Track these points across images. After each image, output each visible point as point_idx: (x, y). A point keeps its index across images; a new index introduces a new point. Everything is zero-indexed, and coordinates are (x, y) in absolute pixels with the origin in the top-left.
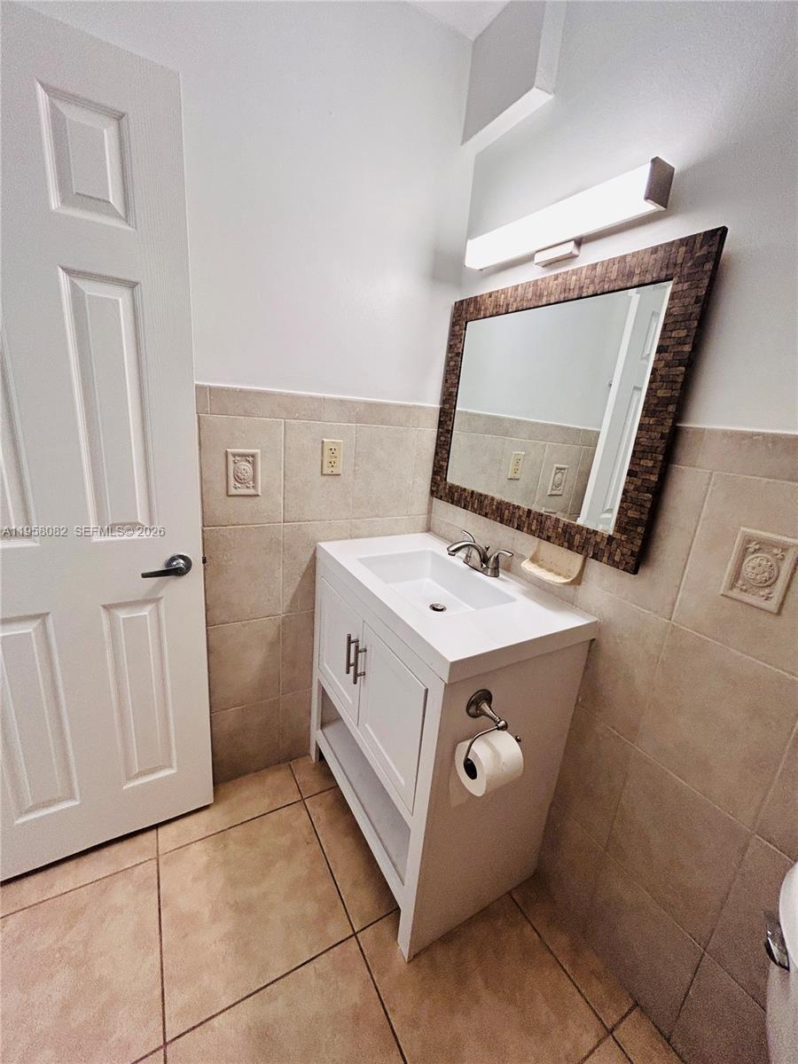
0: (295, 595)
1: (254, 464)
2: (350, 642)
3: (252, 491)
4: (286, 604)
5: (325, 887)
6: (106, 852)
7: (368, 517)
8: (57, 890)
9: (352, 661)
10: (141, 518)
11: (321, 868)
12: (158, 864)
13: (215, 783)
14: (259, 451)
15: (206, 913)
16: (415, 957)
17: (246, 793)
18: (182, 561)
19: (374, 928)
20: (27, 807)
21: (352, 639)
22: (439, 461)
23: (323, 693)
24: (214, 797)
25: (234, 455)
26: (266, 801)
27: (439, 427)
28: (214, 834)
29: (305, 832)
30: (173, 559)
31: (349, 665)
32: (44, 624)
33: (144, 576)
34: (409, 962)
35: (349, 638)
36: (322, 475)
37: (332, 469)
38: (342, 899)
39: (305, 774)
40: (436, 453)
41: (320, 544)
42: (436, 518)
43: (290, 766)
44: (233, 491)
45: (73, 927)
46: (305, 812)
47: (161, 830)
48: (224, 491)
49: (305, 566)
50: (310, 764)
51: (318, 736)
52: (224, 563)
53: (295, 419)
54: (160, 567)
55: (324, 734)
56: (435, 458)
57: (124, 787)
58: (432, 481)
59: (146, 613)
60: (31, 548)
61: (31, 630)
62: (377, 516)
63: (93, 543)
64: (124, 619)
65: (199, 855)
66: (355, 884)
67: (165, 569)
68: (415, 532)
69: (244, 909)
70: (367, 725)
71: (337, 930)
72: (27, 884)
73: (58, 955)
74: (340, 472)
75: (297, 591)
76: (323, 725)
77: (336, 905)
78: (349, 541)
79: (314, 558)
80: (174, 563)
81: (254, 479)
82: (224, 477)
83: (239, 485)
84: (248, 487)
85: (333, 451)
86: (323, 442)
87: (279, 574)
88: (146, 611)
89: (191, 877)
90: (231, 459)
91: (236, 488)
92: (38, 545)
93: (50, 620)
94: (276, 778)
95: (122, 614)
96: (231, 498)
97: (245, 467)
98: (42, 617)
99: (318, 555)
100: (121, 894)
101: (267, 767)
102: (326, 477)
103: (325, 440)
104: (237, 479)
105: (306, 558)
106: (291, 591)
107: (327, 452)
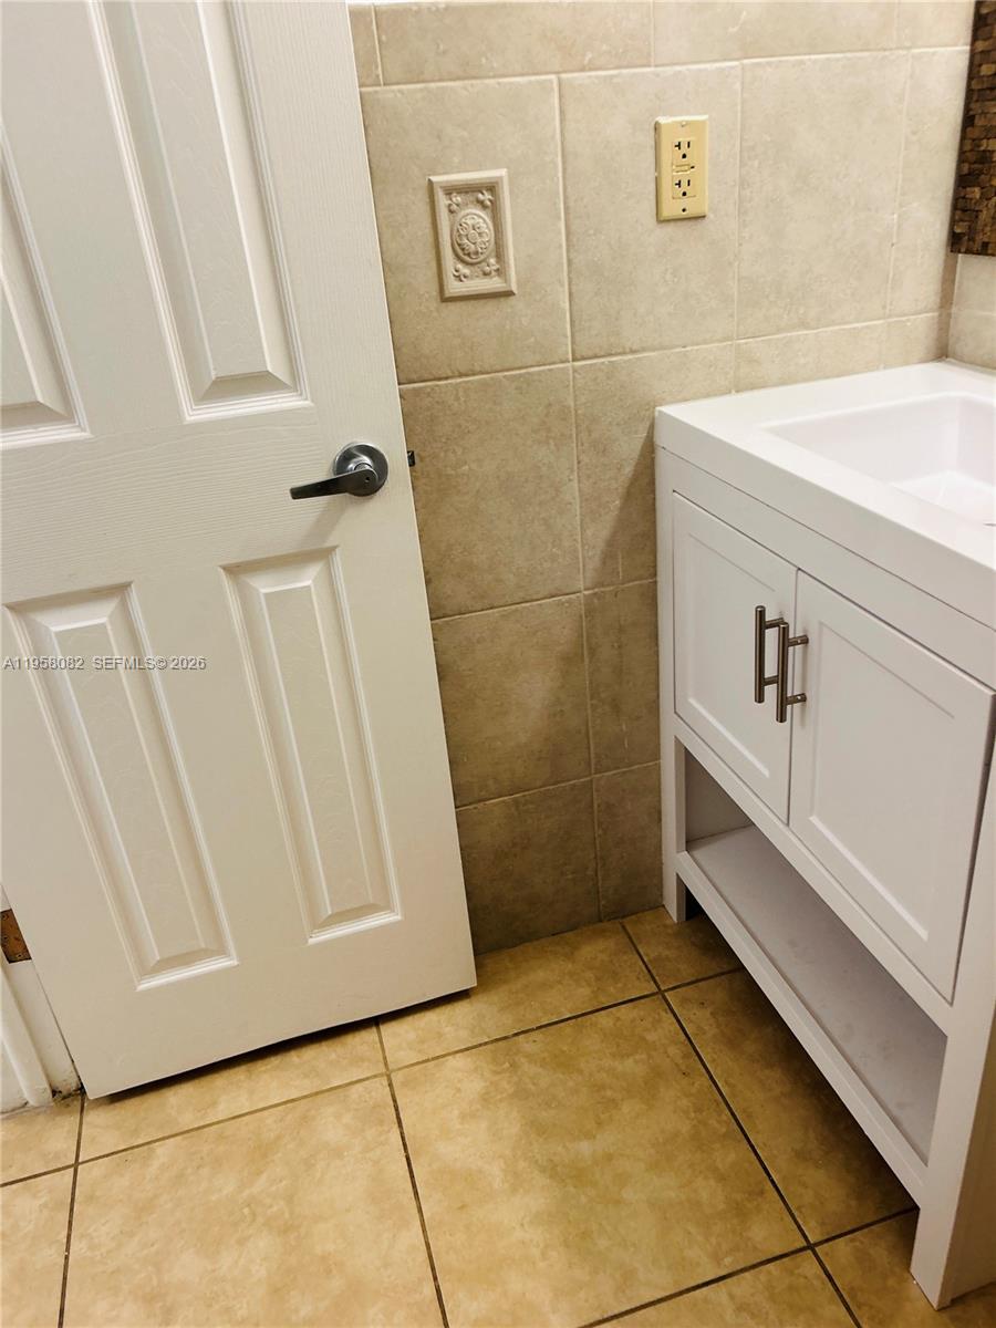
0: (611, 543)
1: (494, 210)
2: (762, 624)
3: (494, 284)
4: (590, 566)
5: (730, 1156)
6: (294, 1057)
7: (779, 331)
8: (224, 1109)
9: (771, 670)
10: (273, 363)
11: (719, 1123)
12: (390, 1085)
13: (477, 953)
14: (503, 172)
15: (496, 1173)
16: (955, 1301)
17: (540, 975)
18: (366, 460)
19: (852, 1240)
20: (152, 963)
21: (769, 617)
22: (976, 142)
23: (690, 765)
24: (478, 976)
25: (450, 191)
26: (585, 991)
27: (975, 39)
28: (486, 1043)
29: (674, 1051)
30: (347, 456)
31: (761, 682)
32: (125, 609)
33: (298, 493)
34: (941, 1309)
35: (761, 613)
36: (661, 221)
37: (685, 202)
38: (773, 1182)
39: (661, 944)
40: (968, 120)
41: (665, 409)
42: (967, 317)
43: (624, 927)
44: (454, 287)
45: (262, 1172)
46: (671, 1015)
47: (388, 1030)
48: (435, 293)
49: (628, 470)
50: (665, 926)
51: (682, 866)
52: (450, 471)
53: (583, 69)
54: (323, 474)
55: (695, 860)
56: (963, 138)
57: (311, 941)
58: (955, 207)
59: (308, 583)
60: (76, 442)
61: (104, 620)
62: (804, 325)
63: (187, 425)
64: (266, 595)
65: (465, 1078)
66: (801, 1156)
67: (334, 477)
68: (907, 363)
69: (570, 1176)
70: (814, 819)
71: (768, 1233)
72: (173, 1096)
73: (246, 1211)
74: (705, 209)
75: (614, 534)
76: (691, 842)
77: (762, 1193)
78: (734, 398)
79: (649, 450)
80: (352, 466)
81: (499, 254)
82: (431, 255)
83: (465, 270)
84: (485, 274)
85: (684, 148)
86: (657, 127)
87: (572, 491)
88: (308, 578)
89: (456, 1112)
90: (442, 201)
91: (458, 278)
92: (86, 435)
93: (134, 597)
94: (596, 950)
95: (264, 585)
96: (452, 306)
97: (476, 218)
98: (120, 590)
99: (661, 439)
100: (332, 1125)
101: (573, 928)
102: (670, 229)
103: (662, 120)
104: (462, 254)
105: (630, 448)
106: (601, 531)
107: (669, 155)
